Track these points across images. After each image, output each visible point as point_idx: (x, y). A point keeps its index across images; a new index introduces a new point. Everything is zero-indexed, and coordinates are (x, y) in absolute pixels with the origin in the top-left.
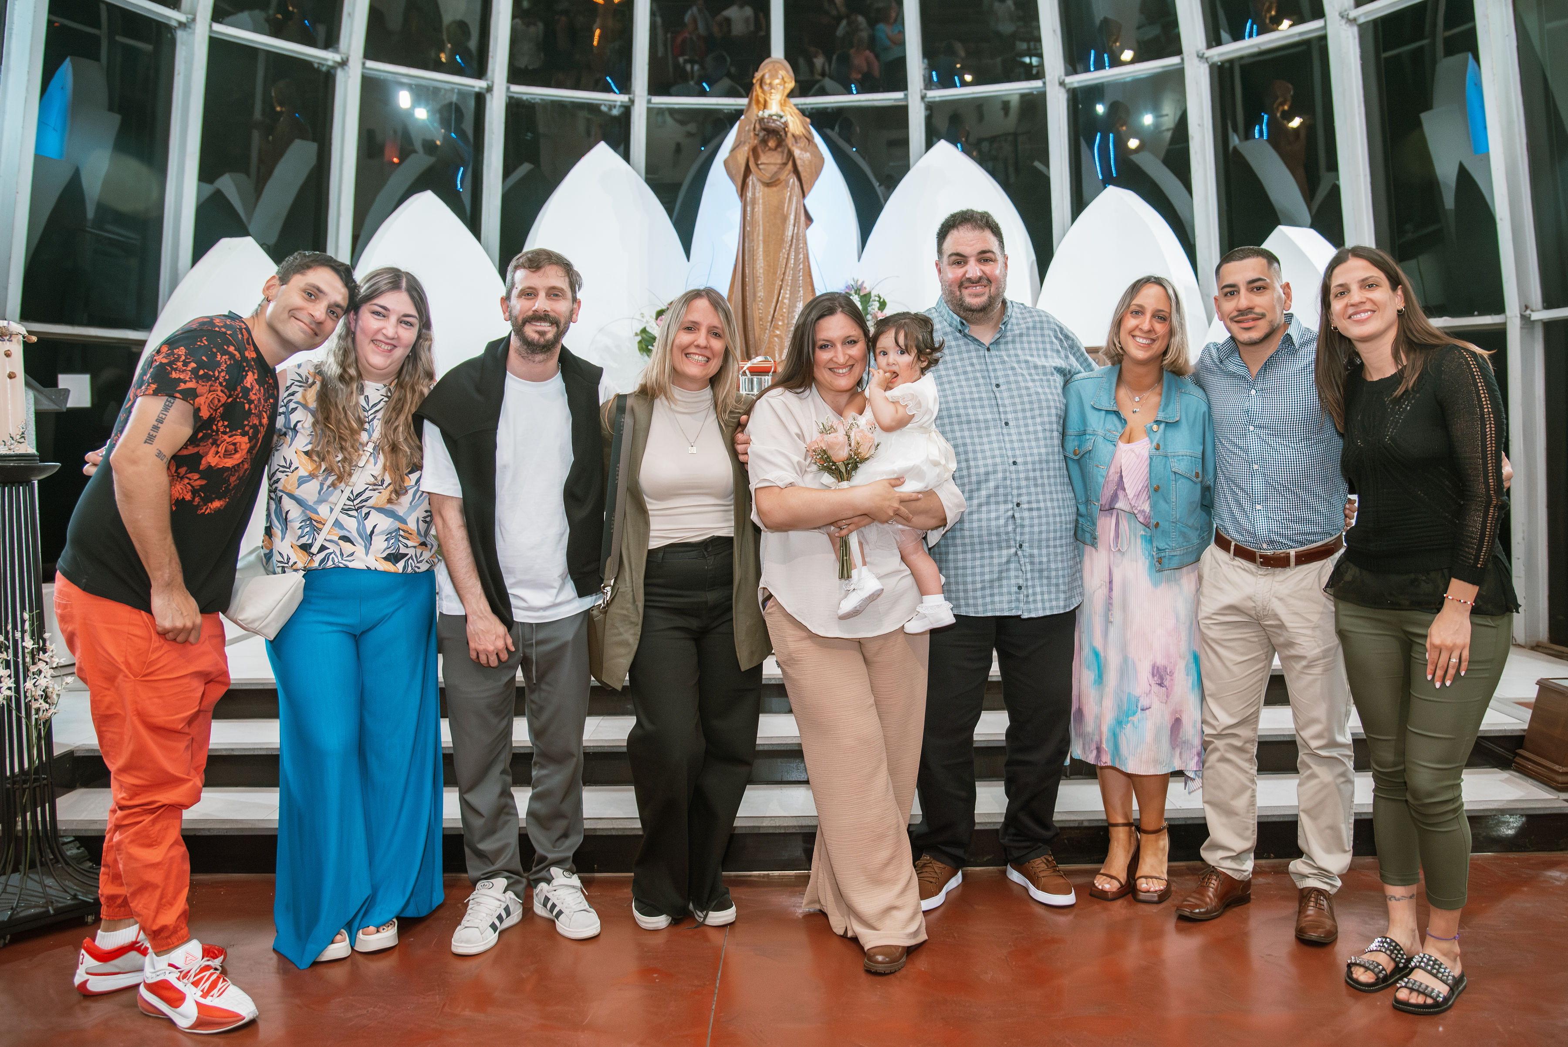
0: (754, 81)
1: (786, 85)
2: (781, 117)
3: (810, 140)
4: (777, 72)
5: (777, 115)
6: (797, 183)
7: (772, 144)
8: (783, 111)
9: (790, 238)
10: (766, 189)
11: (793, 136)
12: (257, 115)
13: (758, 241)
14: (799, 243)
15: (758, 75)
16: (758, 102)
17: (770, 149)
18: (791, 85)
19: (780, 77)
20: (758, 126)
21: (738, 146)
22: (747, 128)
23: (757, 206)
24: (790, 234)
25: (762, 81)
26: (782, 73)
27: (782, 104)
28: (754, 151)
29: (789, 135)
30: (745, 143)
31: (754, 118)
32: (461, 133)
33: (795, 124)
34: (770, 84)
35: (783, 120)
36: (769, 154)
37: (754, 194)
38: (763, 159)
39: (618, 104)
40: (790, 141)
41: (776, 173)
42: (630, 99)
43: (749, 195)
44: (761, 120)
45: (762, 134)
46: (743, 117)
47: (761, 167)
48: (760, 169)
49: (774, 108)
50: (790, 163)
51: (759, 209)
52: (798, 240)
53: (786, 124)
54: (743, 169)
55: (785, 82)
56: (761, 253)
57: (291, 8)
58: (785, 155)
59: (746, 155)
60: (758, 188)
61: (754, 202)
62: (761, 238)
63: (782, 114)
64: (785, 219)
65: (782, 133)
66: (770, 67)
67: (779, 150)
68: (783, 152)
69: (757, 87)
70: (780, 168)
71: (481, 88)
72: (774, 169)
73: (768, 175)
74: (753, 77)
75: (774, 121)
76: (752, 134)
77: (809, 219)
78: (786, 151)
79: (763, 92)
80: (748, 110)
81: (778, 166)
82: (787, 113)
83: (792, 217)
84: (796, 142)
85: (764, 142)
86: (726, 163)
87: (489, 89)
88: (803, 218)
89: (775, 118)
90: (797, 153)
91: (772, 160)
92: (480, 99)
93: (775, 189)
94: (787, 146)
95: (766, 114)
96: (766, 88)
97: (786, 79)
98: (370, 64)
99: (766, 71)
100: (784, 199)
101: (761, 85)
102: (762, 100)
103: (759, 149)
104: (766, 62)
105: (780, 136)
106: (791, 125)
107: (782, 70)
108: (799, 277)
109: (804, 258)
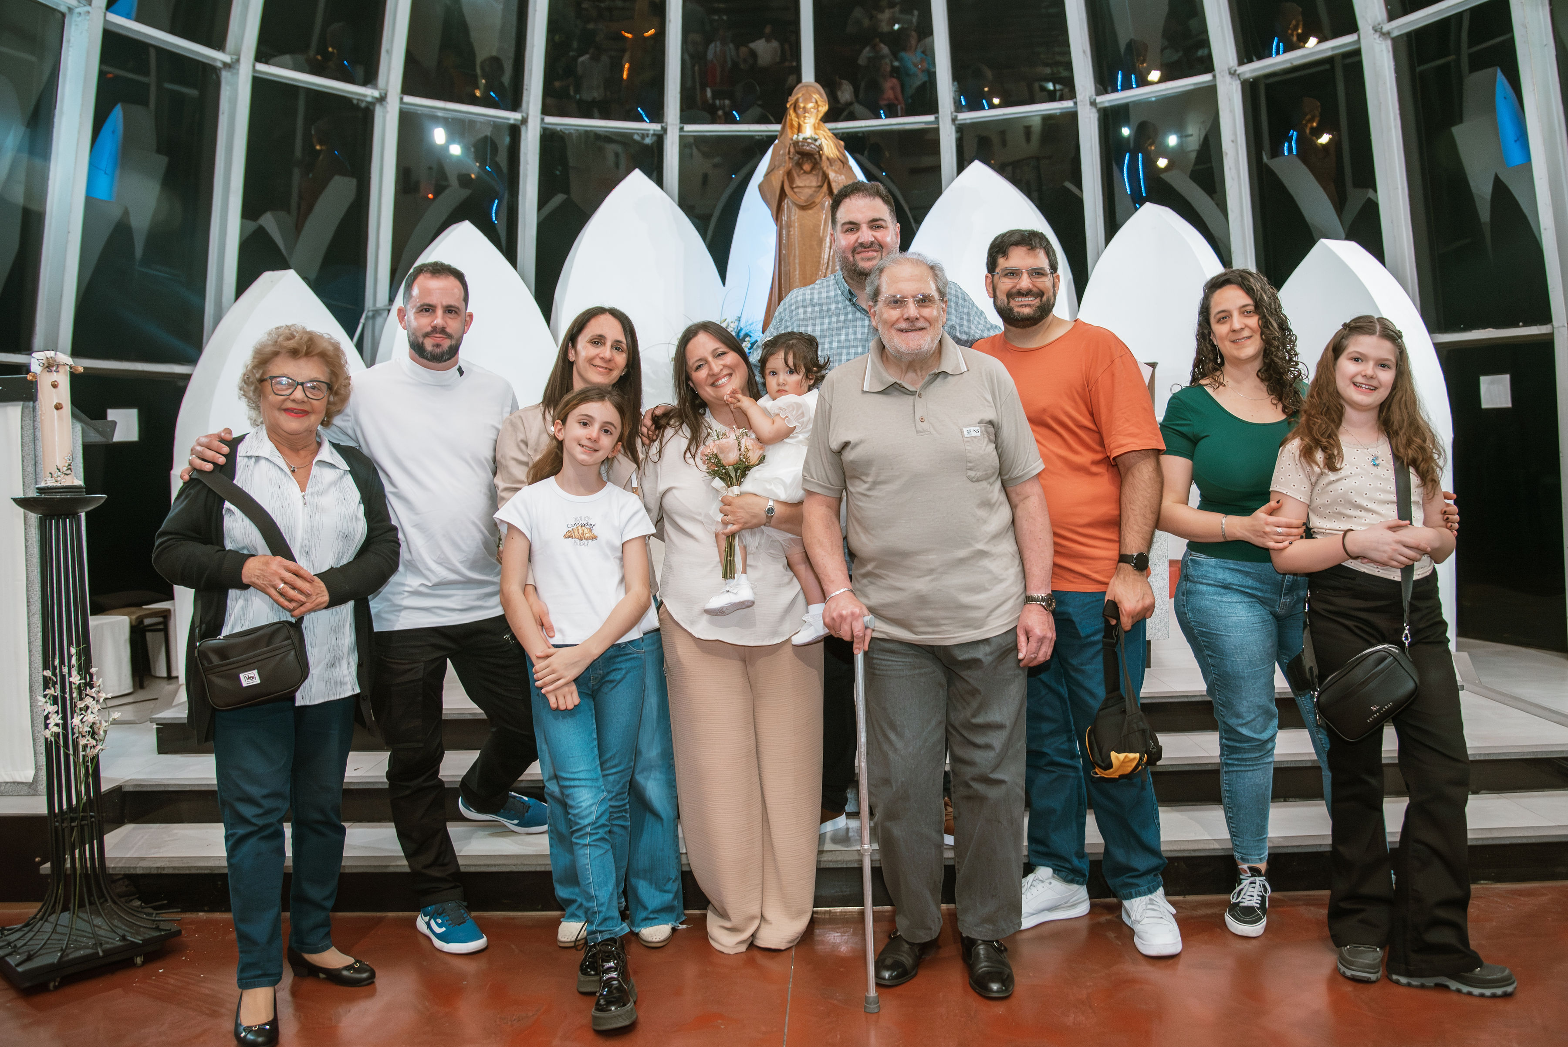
0: (788, 105)
1: (820, 109)
2: (816, 140)
3: (844, 163)
4: (811, 97)
5: (812, 138)
7: (807, 168)
8: (816, 134)
9: (826, 261)
10: (802, 213)
11: (828, 159)
12: (298, 153)
13: (794, 264)
15: (792, 100)
16: (792, 126)
17: (805, 172)
18: (824, 108)
19: (814, 100)
20: (792, 150)
21: (772, 170)
22: (781, 152)
23: (792, 229)
24: (826, 257)
25: (795, 106)
26: (816, 96)
27: (816, 128)
28: (789, 174)
29: (824, 158)
30: (779, 167)
31: (788, 142)
32: (496, 166)
33: (830, 148)
34: (804, 108)
35: (817, 143)
36: (805, 177)
37: (789, 217)
38: (798, 182)
39: (651, 132)
40: (825, 164)
41: (811, 195)
42: (662, 127)
43: (785, 218)
44: (796, 143)
45: (796, 158)
46: (777, 141)
47: (796, 190)
48: (795, 193)
49: (808, 131)
50: (825, 186)
51: (795, 231)
53: (820, 147)
54: (778, 193)
55: (818, 106)
56: (797, 276)
57: (330, 49)
58: (820, 179)
59: (781, 179)
60: (793, 211)
61: (789, 226)
62: (797, 261)
63: (816, 137)
64: (821, 241)
65: (817, 156)
66: (804, 90)
67: (814, 172)
68: (817, 175)
69: (791, 111)
70: (815, 191)
71: (515, 120)
72: (808, 192)
73: (804, 198)
74: (787, 102)
75: (809, 144)
76: (787, 158)
78: (821, 174)
79: (798, 116)
80: (781, 135)
81: (813, 189)
82: (821, 136)
84: (831, 165)
85: (799, 165)
86: (761, 187)
87: (524, 121)
89: (809, 141)
90: (832, 175)
91: (807, 183)
92: (515, 131)
93: (810, 212)
94: (822, 168)
95: (801, 138)
96: (800, 111)
97: (819, 103)
98: (408, 99)
99: (800, 95)
100: (820, 221)
101: (795, 110)
102: (795, 124)
103: (794, 172)
104: (799, 86)
105: (815, 159)
106: (825, 148)
107: (814, 93)
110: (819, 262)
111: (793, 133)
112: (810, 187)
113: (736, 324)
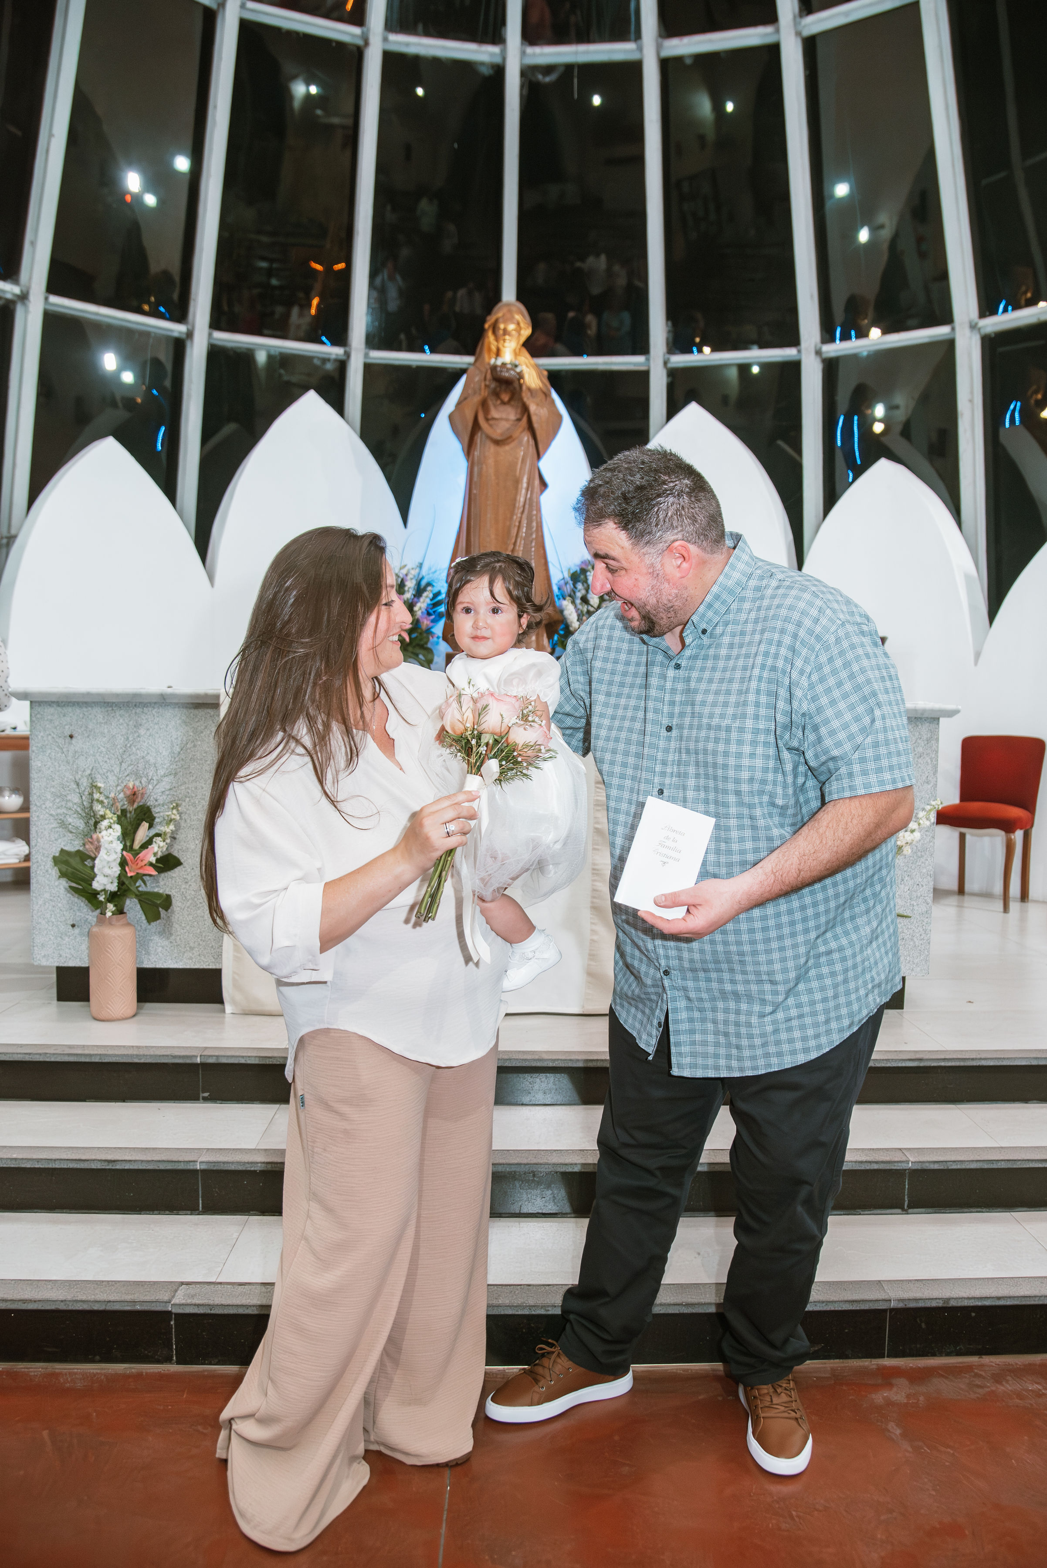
0: (486, 326)
1: (522, 332)
2: (516, 366)
3: (547, 395)
4: (512, 316)
5: (511, 364)
6: (532, 442)
7: (505, 397)
8: (516, 358)
9: (521, 504)
10: (498, 449)
11: (529, 389)
13: (486, 505)
14: (533, 509)
15: (490, 320)
16: (490, 350)
17: (503, 403)
18: (527, 332)
19: (516, 322)
20: (489, 376)
21: (465, 399)
22: (477, 379)
23: (484, 466)
24: (522, 499)
25: (495, 327)
26: (518, 317)
27: (516, 354)
28: (484, 404)
29: (524, 388)
30: (473, 397)
31: (484, 367)
33: (531, 377)
34: (505, 330)
35: (518, 370)
36: (502, 408)
37: (482, 453)
38: (494, 413)
39: (333, 357)
40: (525, 394)
41: (508, 429)
42: (346, 352)
43: (476, 453)
44: (494, 368)
45: (493, 385)
47: (491, 422)
49: (507, 357)
50: (525, 419)
51: (488, 469)
52: (531, 505)
53: (520, 376)
54: (470, 424)
55: (521, 328)
56: (489, 520)
58: (519, 411)
59: (475, 409)
60: (487, 446)
61: (481, 462)
62: (489, 502)
63: (517, 363)
64: (517, 482)
65: (516, 385)
66: (505, 310)
67: (512, 403)
68: (517, 406)
69: (490, 333)
70: (514, 425)
71: (180, 332)
72: (505, 424)
73: (499, 431)
74: (484, 321)
75: (508, 370)
76: (483, 386)
77: (544, 485)
78: (520, 405)
79: (497, 340)
80: (477, 360)
81: (511, 423)
82: (522, 362)
83: (525, 480)
84: (533, 397)
85: (496, 394)
86: (451, 417)
87: (190, 334)
88: (537, 482)
89: (509, 366)
90: (533, 408)
91: (504, 416)
92: (179, 346)
93: (507, 448)
94: (521, 399)
95: (499, 362)
96: (500, 333)
97: (522, 325)
98: (54, 299)
99: (500, 315)
100: (517, 459)
101: (494, 332)
102: (494, 348)
103: (490, 403)
104: (500, 305)
105: (515, 388)
106: (526, 377)
107: (518, 315)
108: (531, 548)
109: (537, 527)
110: (514, 505)
111: (490, 358)
112: (507, 420)
113: (417, 570)
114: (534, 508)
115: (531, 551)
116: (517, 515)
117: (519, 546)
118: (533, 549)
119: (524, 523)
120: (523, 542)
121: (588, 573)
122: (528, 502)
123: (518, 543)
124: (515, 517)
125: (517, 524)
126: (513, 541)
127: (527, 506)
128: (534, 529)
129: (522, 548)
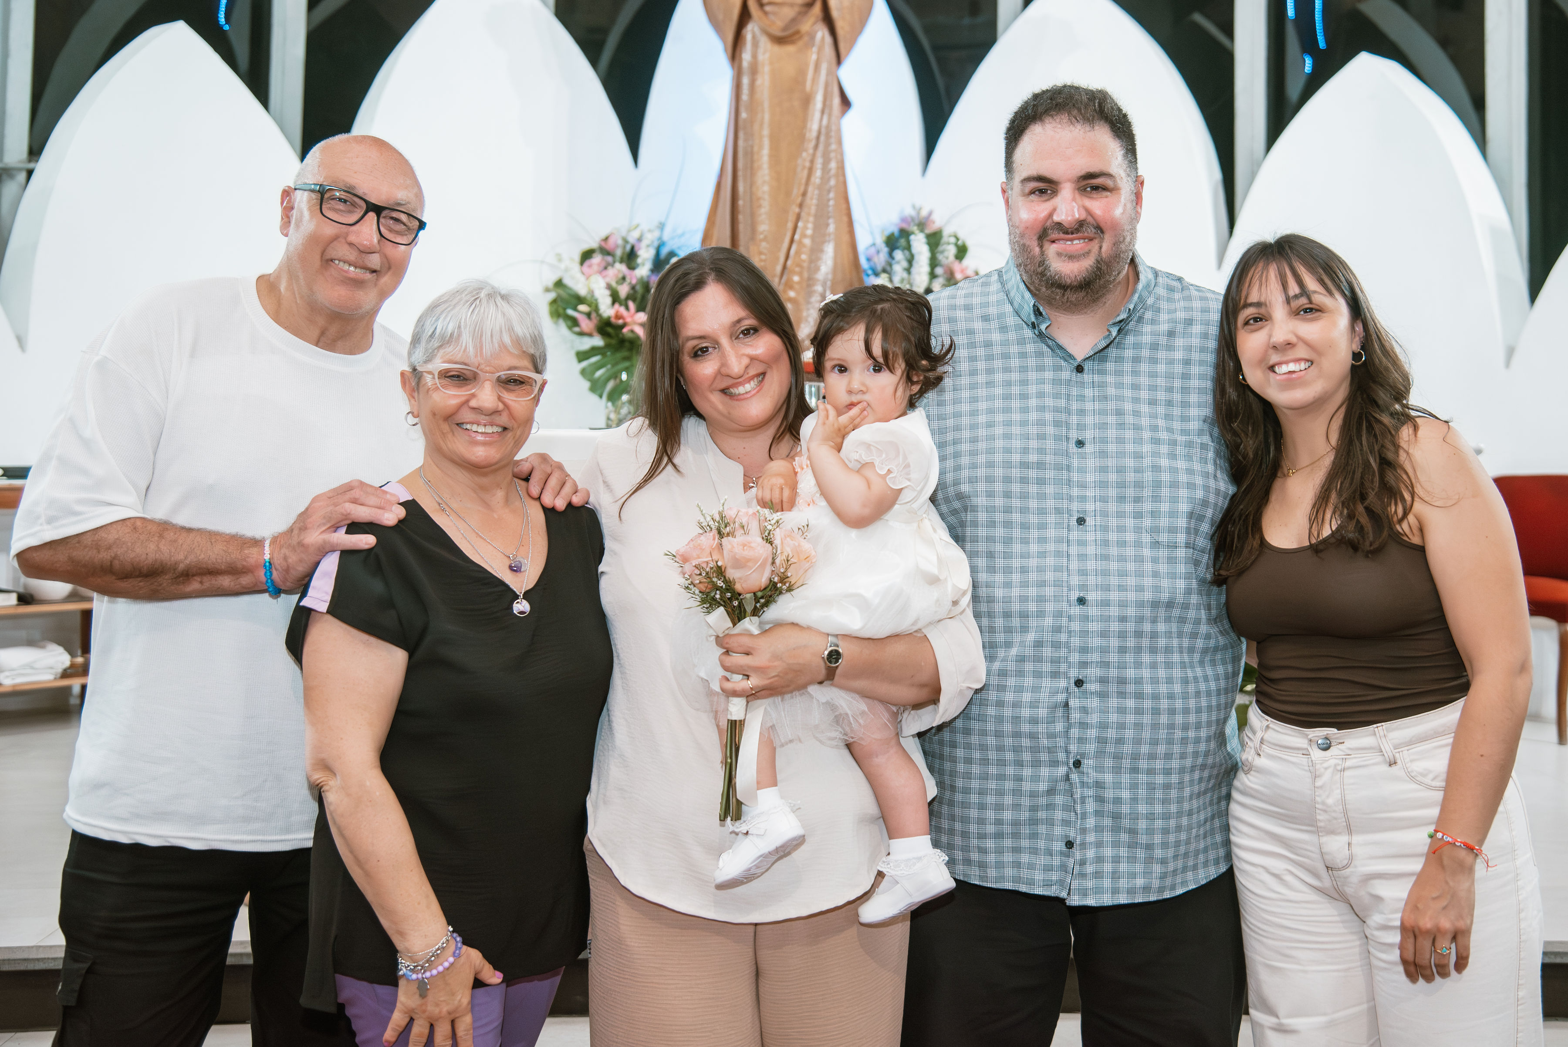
6: (829, 39)
9: (815, 134)
10: (776, 48)
14: (830, 143)
23: (759, 77)
24: (816, 126)
37: (754, 55)
41: (793, 20)
48: (765, 13)
50: (819, 4)
51: (764, 81)
52: (827, 137)
60: (761, 44)
61: (755, 69)
72: (789, 13)
83: (820, 97)
88: (836, 99)
108: (829, 200)
109: (838, 168)
114: (833, 140)
115: (828, 206)
116: (806, 150)
117: (812, 199)
118: (831, 203)
119: (819, 161)
120: (816, 192)
121: (912, 237)
122: (823, 131)
123: (809, 194)
124: (804, 154)
125: (807, 164)
126: (802, 189)
127: (822, 138)
128: (833, 172)
129: (815, 201)
